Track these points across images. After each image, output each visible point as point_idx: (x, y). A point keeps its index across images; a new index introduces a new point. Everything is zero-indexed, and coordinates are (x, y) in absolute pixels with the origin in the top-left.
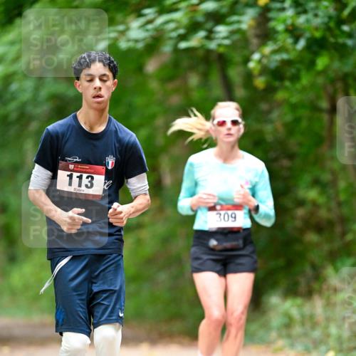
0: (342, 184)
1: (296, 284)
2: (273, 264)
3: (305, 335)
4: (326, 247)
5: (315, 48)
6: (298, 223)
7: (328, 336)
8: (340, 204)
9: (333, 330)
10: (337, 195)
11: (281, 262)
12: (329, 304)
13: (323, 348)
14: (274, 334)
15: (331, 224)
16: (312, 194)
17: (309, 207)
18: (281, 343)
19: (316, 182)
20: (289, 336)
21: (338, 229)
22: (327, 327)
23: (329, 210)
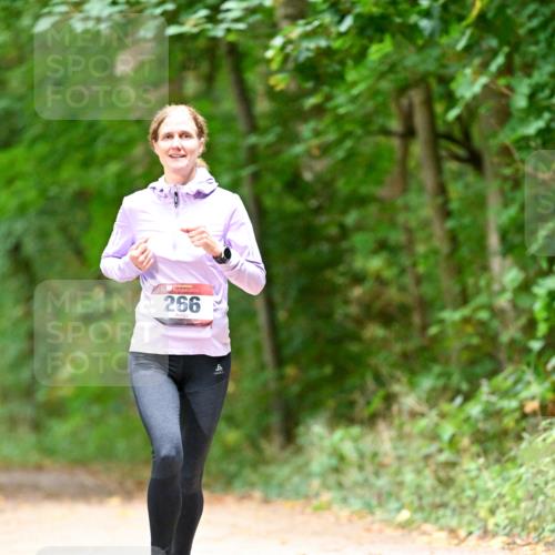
0: (421, 249)
1: (352, 404)
2: (314, 373)
3: (366, 483)
4: (398, 348)
5: (369, 32)
6: (354, 310)
7: (401, 484)
8: (419, 280)
9: (409, 477)
10: (414, 265)
11: (328, 370)
12: (402, 436)
13: (393, 505)
14: (316, 483)
15: (405, 310)
16: (376, 264)
17: (369, 284)
18: (326, 496)
19: (382, 246)
20: (340, 485)
21: (416, 319)
22: (398, 472)
23: (402, 289)
